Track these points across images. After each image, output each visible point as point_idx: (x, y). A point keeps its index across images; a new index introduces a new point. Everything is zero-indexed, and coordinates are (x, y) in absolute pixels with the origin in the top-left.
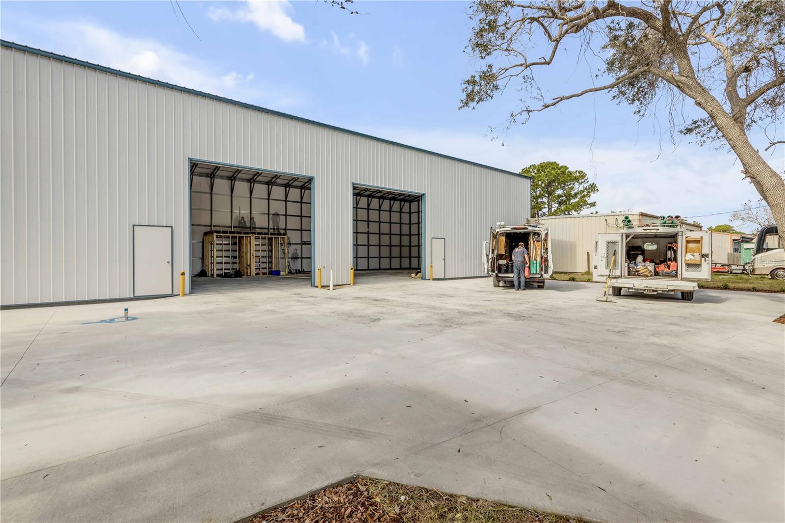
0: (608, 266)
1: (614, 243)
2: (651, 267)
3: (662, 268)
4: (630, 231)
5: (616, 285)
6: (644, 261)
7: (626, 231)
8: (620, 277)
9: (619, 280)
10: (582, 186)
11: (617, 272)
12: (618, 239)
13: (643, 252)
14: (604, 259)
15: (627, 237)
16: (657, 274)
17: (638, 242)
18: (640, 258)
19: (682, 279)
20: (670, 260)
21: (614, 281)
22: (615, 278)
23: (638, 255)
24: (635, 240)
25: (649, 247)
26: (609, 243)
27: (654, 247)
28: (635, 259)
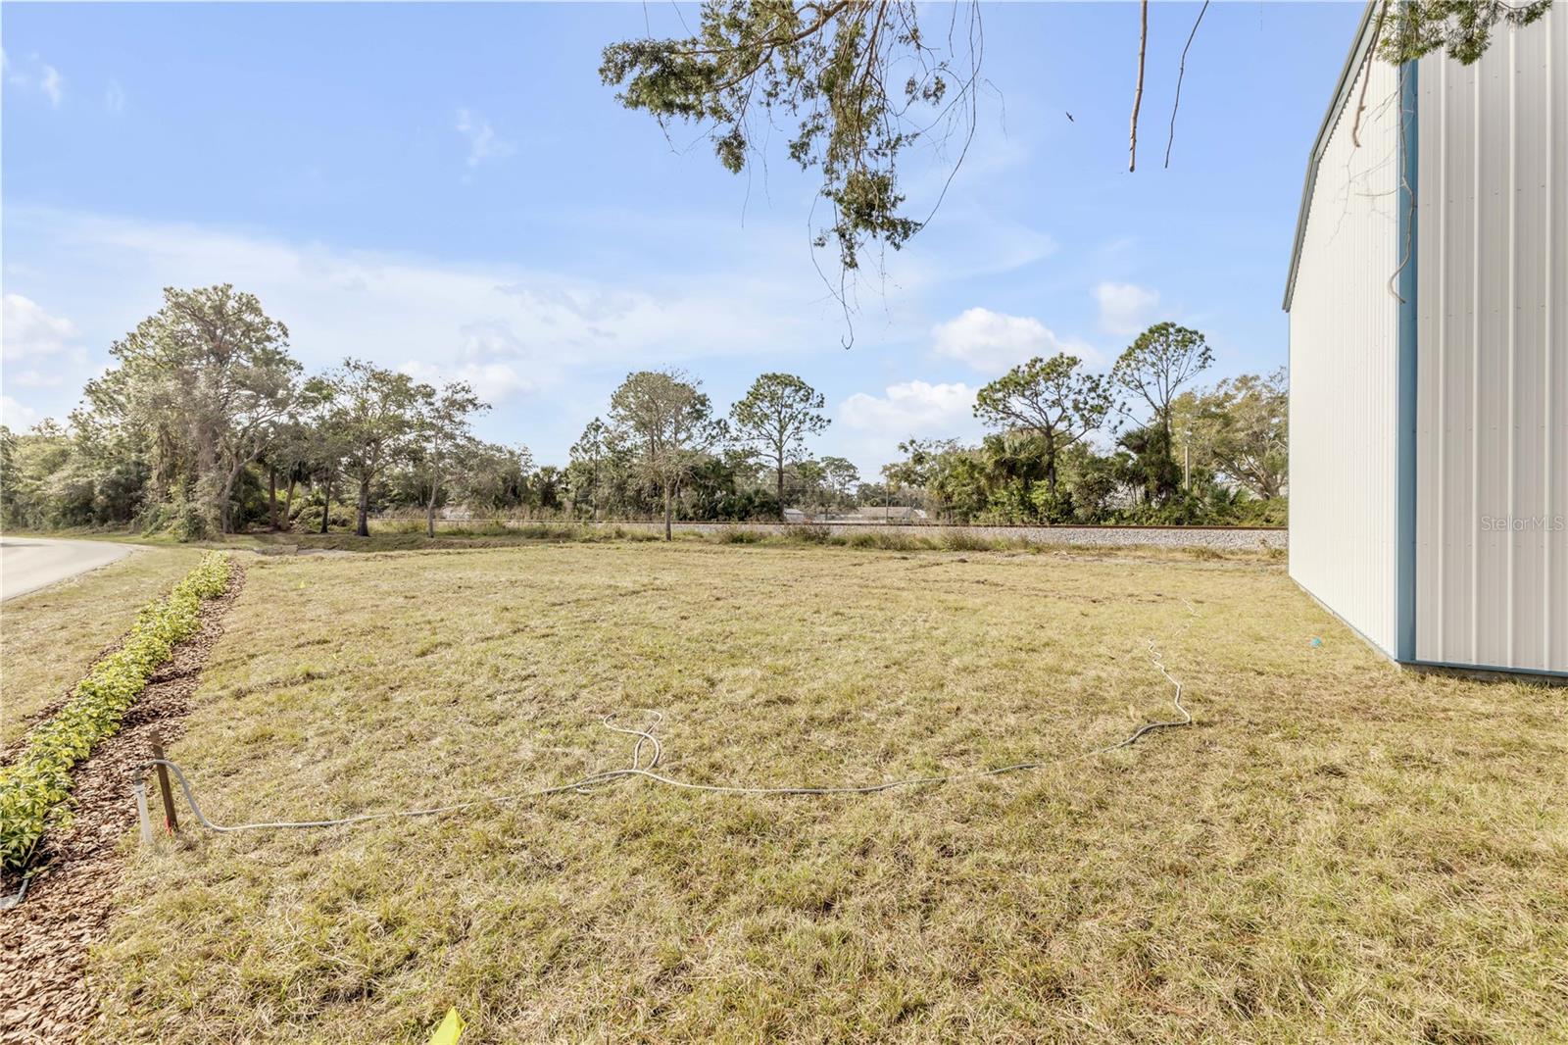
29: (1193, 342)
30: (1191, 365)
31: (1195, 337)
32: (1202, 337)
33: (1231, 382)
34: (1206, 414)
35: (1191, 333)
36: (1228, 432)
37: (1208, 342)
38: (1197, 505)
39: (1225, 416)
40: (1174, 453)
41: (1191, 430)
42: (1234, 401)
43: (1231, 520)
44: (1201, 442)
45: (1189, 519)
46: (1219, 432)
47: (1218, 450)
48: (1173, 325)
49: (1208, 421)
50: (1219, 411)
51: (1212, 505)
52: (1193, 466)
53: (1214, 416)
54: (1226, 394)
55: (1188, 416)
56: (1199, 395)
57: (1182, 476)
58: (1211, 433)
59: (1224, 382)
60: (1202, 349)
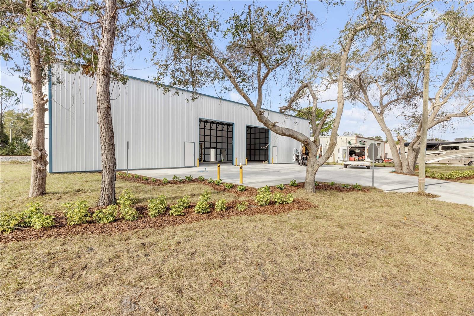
0: (343, 157)
1: (345, 149)
2: (357, 157)
3: (361, 158)
4: (350, 145)
5: (345, 164)
6: (355, 156)
7: (349, 145)
8: (347, 161)
9: (347, 162)
10: (329, 119)
11: (346, 160)
12: (347, 148)
13: (355, 153)
14: (342, 155)
15: (349, 147)
16: (359, 160)
17: (353, 149)
18: (354, 155)
19: (366, 162)
20: (363, 155)
21: (345, 162)
22: (345, 161)
23: (353, 154)
24: (352, 148)
25: (357, 151)
26: (343, 149)
27: (359, 151)
28: (352, 155)
29: (13, 95)
30: (12, 102)
31: (13, 93)
32: (16, 94)
33: (29, 110)
34: (19, 118)
35: (12, 92)
36: (28, 126)
37: (18, 96)
38: (15, 149)
39: (26, 120)
40: (5, 131)
41: (13, 123)
42: (30, 116)
43: (28, 153)
44: (17, 128)
45: (12, 153)
46: (24, 125)
47: (24, 131)
48: (4, 87)
49: (20, 121)
50: (24, 118)
51: (21, 149)
52: (14, 136)
53: (22, 120)
54: (27, 113)
55: (11, 118)
56: (16, 112)
57: (9, 139)
58: (20, 126)
59: (26, 109)
60: (16, 98)
